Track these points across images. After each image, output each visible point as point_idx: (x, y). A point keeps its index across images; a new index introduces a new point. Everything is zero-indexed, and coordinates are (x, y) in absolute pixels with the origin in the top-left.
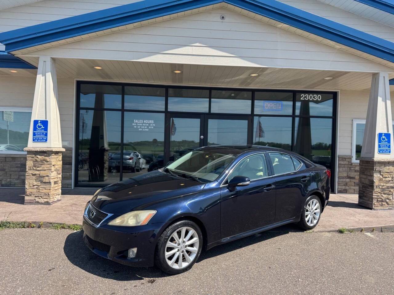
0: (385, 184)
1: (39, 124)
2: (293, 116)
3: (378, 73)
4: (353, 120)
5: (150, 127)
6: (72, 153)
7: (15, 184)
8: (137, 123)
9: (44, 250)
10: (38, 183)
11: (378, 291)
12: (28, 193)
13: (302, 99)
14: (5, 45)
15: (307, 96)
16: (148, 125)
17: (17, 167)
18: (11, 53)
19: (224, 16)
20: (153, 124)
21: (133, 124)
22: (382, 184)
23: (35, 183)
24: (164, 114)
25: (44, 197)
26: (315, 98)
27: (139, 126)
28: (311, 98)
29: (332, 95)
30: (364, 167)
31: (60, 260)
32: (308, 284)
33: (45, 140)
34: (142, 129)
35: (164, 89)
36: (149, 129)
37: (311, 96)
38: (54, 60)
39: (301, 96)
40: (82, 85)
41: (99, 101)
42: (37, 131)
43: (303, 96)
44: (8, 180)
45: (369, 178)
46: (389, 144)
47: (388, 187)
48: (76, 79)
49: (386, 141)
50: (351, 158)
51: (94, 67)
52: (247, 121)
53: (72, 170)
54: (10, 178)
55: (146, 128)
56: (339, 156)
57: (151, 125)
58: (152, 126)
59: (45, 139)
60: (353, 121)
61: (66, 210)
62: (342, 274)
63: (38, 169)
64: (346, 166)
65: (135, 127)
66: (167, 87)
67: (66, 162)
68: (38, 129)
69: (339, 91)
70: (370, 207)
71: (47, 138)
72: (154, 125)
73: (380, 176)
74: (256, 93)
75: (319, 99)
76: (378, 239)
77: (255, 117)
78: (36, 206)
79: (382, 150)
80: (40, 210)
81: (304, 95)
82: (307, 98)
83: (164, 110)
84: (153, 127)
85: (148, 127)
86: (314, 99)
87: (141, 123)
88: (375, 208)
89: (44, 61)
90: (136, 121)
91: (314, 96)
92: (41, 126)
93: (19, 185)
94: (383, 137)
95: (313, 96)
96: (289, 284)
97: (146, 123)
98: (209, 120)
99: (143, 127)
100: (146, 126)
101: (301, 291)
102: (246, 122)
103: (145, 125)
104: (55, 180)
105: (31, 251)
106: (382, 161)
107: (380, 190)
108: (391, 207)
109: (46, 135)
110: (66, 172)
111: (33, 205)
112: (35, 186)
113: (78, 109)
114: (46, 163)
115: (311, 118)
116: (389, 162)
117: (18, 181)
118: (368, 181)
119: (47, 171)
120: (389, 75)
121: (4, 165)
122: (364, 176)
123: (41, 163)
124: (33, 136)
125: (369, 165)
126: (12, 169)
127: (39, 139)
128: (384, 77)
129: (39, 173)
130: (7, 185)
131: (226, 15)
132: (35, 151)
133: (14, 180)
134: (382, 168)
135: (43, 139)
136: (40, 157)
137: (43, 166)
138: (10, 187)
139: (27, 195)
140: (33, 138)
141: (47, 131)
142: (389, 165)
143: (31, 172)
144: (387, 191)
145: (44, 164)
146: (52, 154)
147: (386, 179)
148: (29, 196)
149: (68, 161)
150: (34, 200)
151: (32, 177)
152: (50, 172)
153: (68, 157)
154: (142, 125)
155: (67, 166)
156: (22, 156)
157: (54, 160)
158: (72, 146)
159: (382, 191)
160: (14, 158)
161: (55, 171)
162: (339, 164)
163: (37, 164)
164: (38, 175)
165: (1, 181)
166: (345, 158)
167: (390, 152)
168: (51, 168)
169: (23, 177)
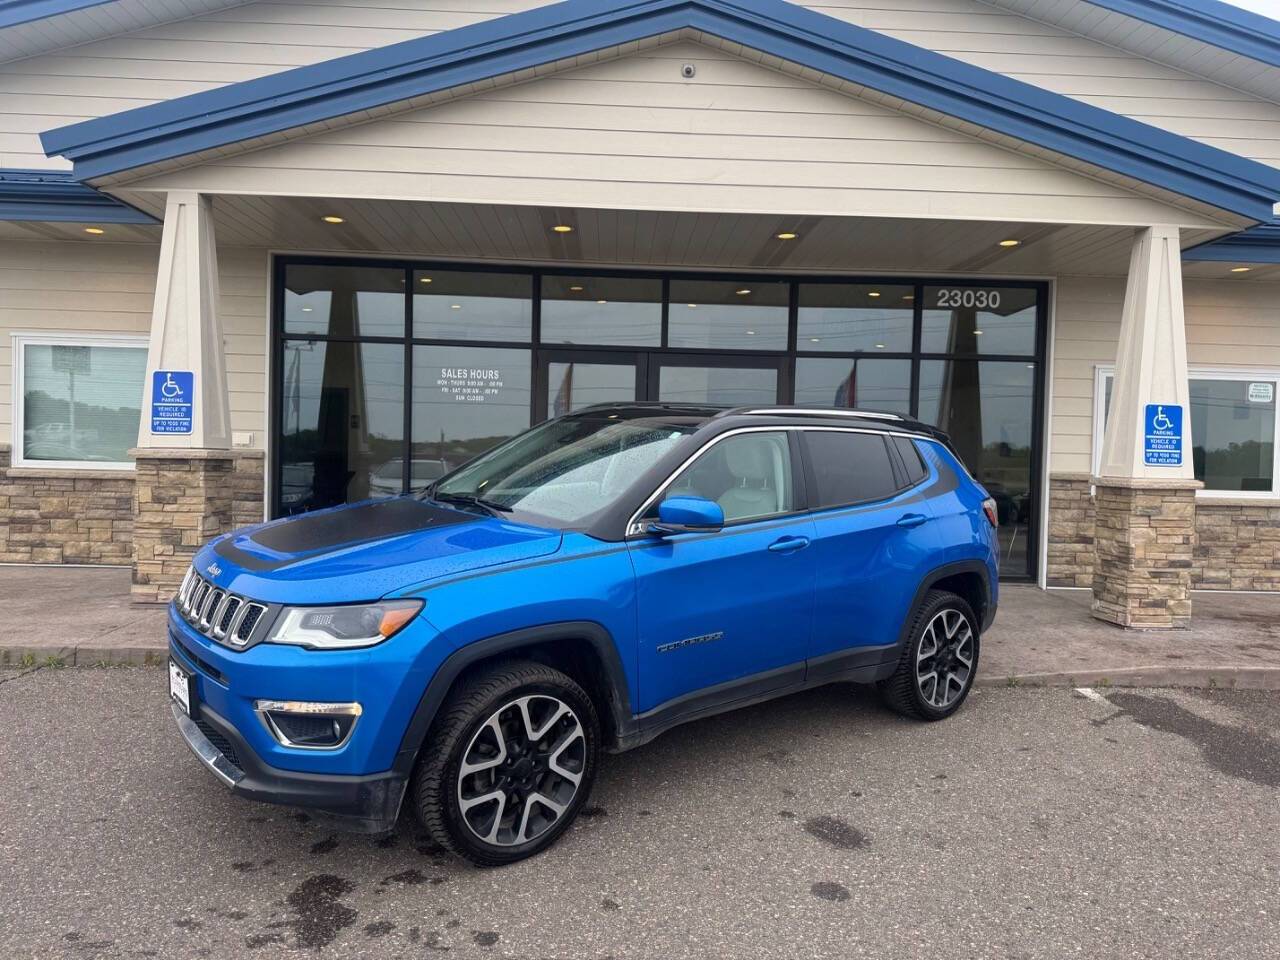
0: (1164, 554)
1: (170, 384)
2: (916, 356)
3: (1148, 228)
4: (1097, 366)
5: (487, 391)
6: (263, 466)
7: (101, 557)
8: (449, 379)
10: (167, 547)
12: (139, 576)
13: (940, 304)
14: (71, 160)
15: (956, 295)
16: (482, 383)
17: (106, 508)
18: (88, 182)
19: (692, 67)
20: (496, 381)
21: (439, 382)
22: (1158, 556)
23: (159, 549)
24: (528, 353)
26: (981, 302)
27: (456, 386)
28: (968, 302)
29: (1033, 293)
30: (1105, 504)
33: (185, 429)
34: (466, 395)
35: (530, 277)
36: (485, 396)
37: (969, 295)
38: (206, 199)
39: (940, 294)
40: (289, 267)
41: (343, 316)
42: (164, 402)
43: (944, 295)
44: (83, 544)
45: (1119, 537)
46: (1178, 438)
47: (1172, 564)
48: (270, 251)
49: (1168, 429)
50: (1088, 482)
51: (323, 218)
52: (775, 372)
53: (262, 515)
54: (88, 540)
55: (475, 395)
56: (1051, 475)
57: (492, 384)
58: (495, 388)
59: (185, 424)
60: (1097, 371)
63: (168, 508)
64: (1073, 505)
65: (446, 390)
66: (537, 273)
67: (246, 491)
68: (166, 397)
69: (1055, 278)
70: (1120, 621)
71: (190, 422)
72: (501, 384)
73: (1150, 530)
74: (802, 287)
75: (994, 302)
77: (798, 359)
79: (1156, 455)
81: (947, 293)
82: (956, 302)
83: (529, 340)
84: (496, 392)
85: (482, 389)
86: (977, 303)
87: (462, 379)
88: (1133, 625)
89: (181, 205)
90: (447, 372)
91: (978, 295)
92: (175, 389)
93: (115, 560)
94: (1161, 417)
95: (975, 294)
97: (476, 380)
98: (663, 369)
99: (469, 391)
100: (476, 387)
102: (771, 375)
103: (474, 383)
106: (1156, 486)
107: (1150, 573)
108: (1181, 623)
109: (189, 413)
110: (247, 522)
111: (154, 611)
112: (158, 555)
113: (280, 338)
114: (188, 492)
115: (980, 363)
116: (1175, 491)
117: (110, 548)
118: (1116, 545)
119: (191, 514)
120: (1182, 232)
121: (71, 500)
122: (1107, 533)
123: (174, 493)
124: (153, 416)
125: (1119, 499)
126: (91, 514)
127: (168, 425)
128: (1165, 239)
129: (168, 519)
130: (80, 559)
131: (698, 64)
132: (159, 459)
133: (99, 543)
134: (1156, 508)
135: (179, 426)
136: (171, 475)
137: (181, 500)
138: (87, 564)
139: (136, 582)
140: (153, 421)
141: (191, 402)
142: (1175, 499)
143: (147, 518)
144: (1169, 575)
145: (184, 495)
146: (205, 466)
147: (1166, 540)
148: (141, 583)
149: (250, 491)
150: (156, 596)
151: (151, 531)
152: (201, 518)
153: (250, 478)
154: (466, 384)
155: (249, 505)
156: (120, 476)
157: (211, 484)
158: (264, 445)
159: (1155, 575)
160: (98, 481)
161: (214, 514)
162: (1052, 499)
163: (164, 494)
164: (166, 526)
165: (61, 546)
166: (1070, 482)
167: (1179, 461)
168: (202, 507)
169: (123, 537)
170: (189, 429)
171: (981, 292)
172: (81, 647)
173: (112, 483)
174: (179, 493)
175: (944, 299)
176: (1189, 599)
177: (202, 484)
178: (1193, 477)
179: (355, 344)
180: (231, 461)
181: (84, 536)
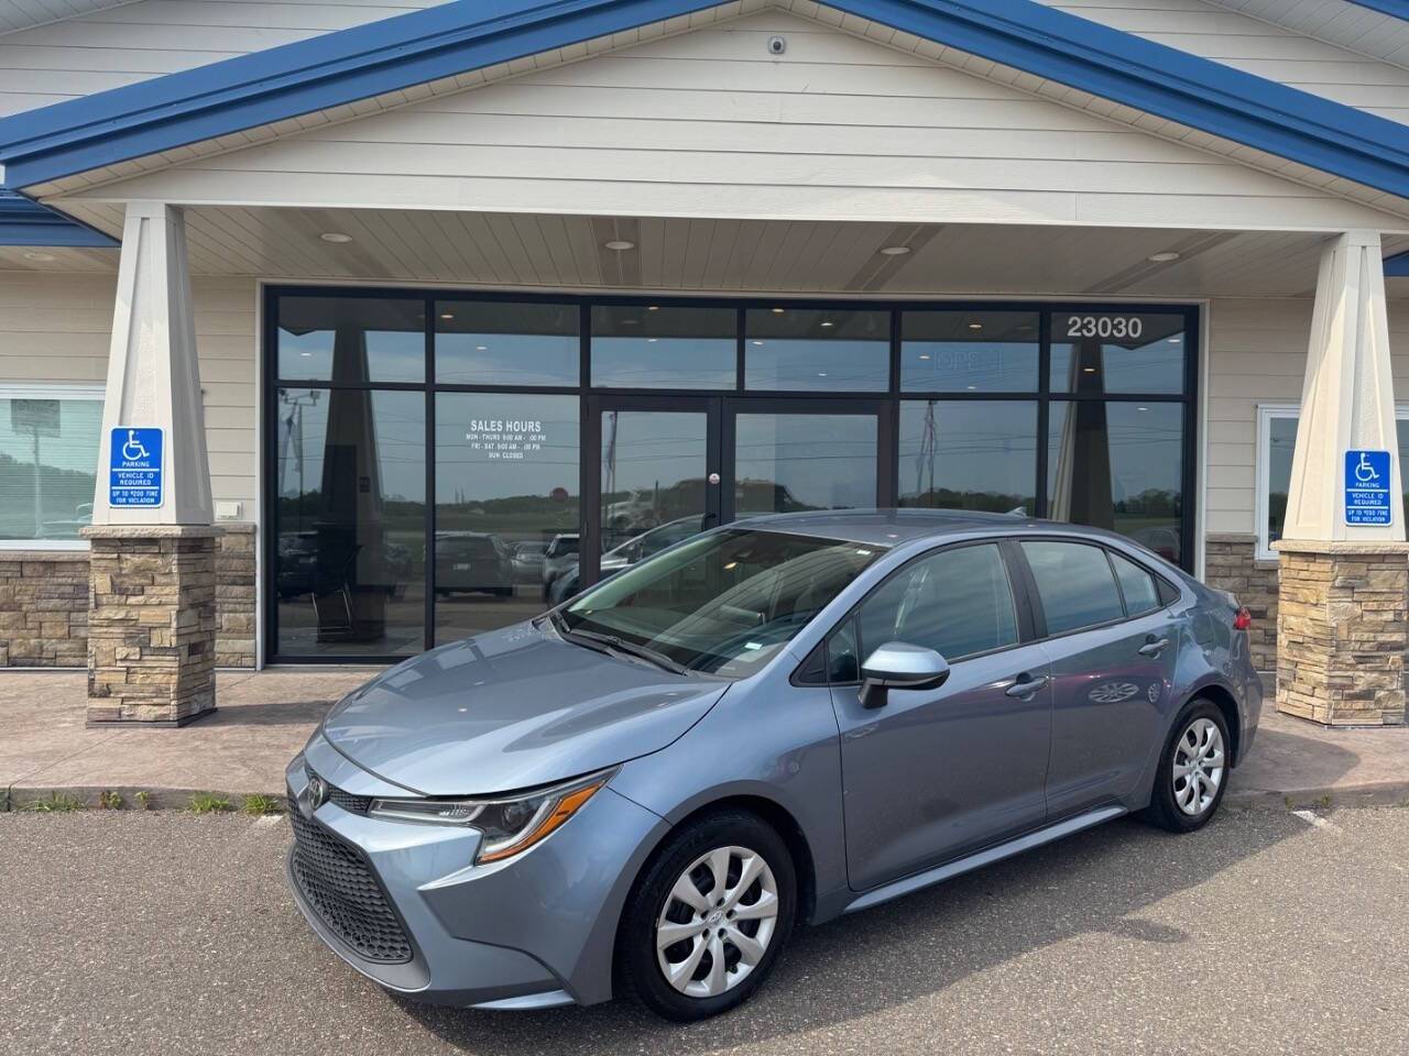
0: (1372, 635)
1: (132, 443)
2: (1043, 397)
3: (1342, 234)
4: (1259, 405)
6: (254, 543)
7: (56, 657)
8: (480, 433)
9: (150, 887)
10: (132, 650)
11: (1328, 1014)
12: (96, 686)
13: (1072, 333)
14: (3, 162)
15: (1090, 322)
16: (520, 437)
17: (61, 597)
18: (24, 190)
19: (781, 41)
20: (537, 434)
21: (468, 437)
22: (1365, 636)
23: (122, 652)
24: (576, 400)
25: (155, 701)
26: (1120, 331)
27: (489, 441)
28: (1105, 331)
29: (1180, 319)
30: (1294, 574)
31: (205, 920)
32: (1078, 995)
33: (153, 500)
34: (501, 451)
35: (576, 308)
36: (524, 452)
37: (1105, 324)
38: (176, 213)
39: (1070, 322)
40: (283, 301)
41: (350, 359)
42: (125, 467)
43: (1075, 323)
44: (33, 641)
45: (1314, 613)
46: (1386, 491)
47: (1382, 646)
48: (259, 280)
49: (1373, 480)
50: (1252, 544)
51: (323, 237)
53: (255, 603)
54: (40, 637)
55: (513, 451)
56: (1208, 535)
57: (533, 438)
58: (537, 442)
59: (153, 494)
60: (1259, 410)
61: (233, 745)
62: (1202, 958)
63: (132, 600)
64: (1235, 572)
65: (477, 446)
66: (586, 302)
67: (235, 573)
68: (127, 460)
69: (1207, 301)
70: (1318, 716)
71: (159, 491)
72: (543, 438)
73: (1352, 604)
75: (1135, 331)
76: (1340, 831)
77: (902, 402)
78: (129, 733)
79: (1360, 513)
80: (141, 744)
81: (1079, 320)
82: (1089, 331)
83: (577, 384)
84: (538, 447)
85: (520, 445)
86: (1115, 332)
87: (497, 432)
88: (1335, 722)
89: (143, 219)
90: (477, 425)
91: (1116, 322)
92: (139, 450)
93: (72, 661)
94: (1364, 465)
95: (1112, 321)
96: (1012, 994)
97: (514, 433)
98: (739, 416)
99: (504, 446)
100: (513, 442)
101: (1051, 1020)
102: (869, 422)
103: (510, 437)
104: (194, 640)
105: (103, 890)
106: (1363, 551)
107: (1354, 657)
108: (1392, 719)
109: (157, 480)
110: (236, 611)
111: (117, 731)
112: (121, 660)
113: (273, 387)
114: (159, 579)
115: (1108, 403)
116: (1383, 557)
117: (67, 645)
118: (1310, 623)
119: (162, 607)
120: (1384, 238)
121: (18, 588)
122: (1295, 608)
123: (138, 581)
124: (112, 485)
125: (1313, 567)
126: (43, 604)
127: (130, 496)
128: (1364, 247)
129: (134, 614)
130: (31, 660)
131: (788, 37)
132: (119, 539)
133: (54, 641)
134: (1361, 578)
135: (145, 496)
136: (137, 559)
137: (148, 590)
138: (39, 666)
139: (92, 694)
140: (112, 491)
141: (160, 467)
142: (1384, 566)
143: (106, 613)
144: (1378, 660)
145: (153, 584)
146: (179, 547)
147: (1372, 617)
148: (100, 696)
149: (240, 573)
150: (120, 711)
151: (111, 630)
152: (174, 613)
153: (239, 557)
154: (501, 437)
155: (238, 590)
156: (77, 558)
157: (186, 569)
158: (255, 516)
159: (1362, 659)
160: (50, 565)
161: (192, 606)
162: (1208, 566)
163: (128, 583)
164: (132, 623)
165: (6, 645)
166: (1229, 544)
167: (1388, 519)
168: (176, 598)
169: (82, 633)
170: (157, 500)
171: (1120, 319)
172: (16, 786)
173: (69, 567)
174: (147, 581)
175: (1074, 329)
176: (1402, 688)
177: (175, 569)
178: (1404, 539)
179: (364, 392)
180: (213, 539)
181: (35, 632)
